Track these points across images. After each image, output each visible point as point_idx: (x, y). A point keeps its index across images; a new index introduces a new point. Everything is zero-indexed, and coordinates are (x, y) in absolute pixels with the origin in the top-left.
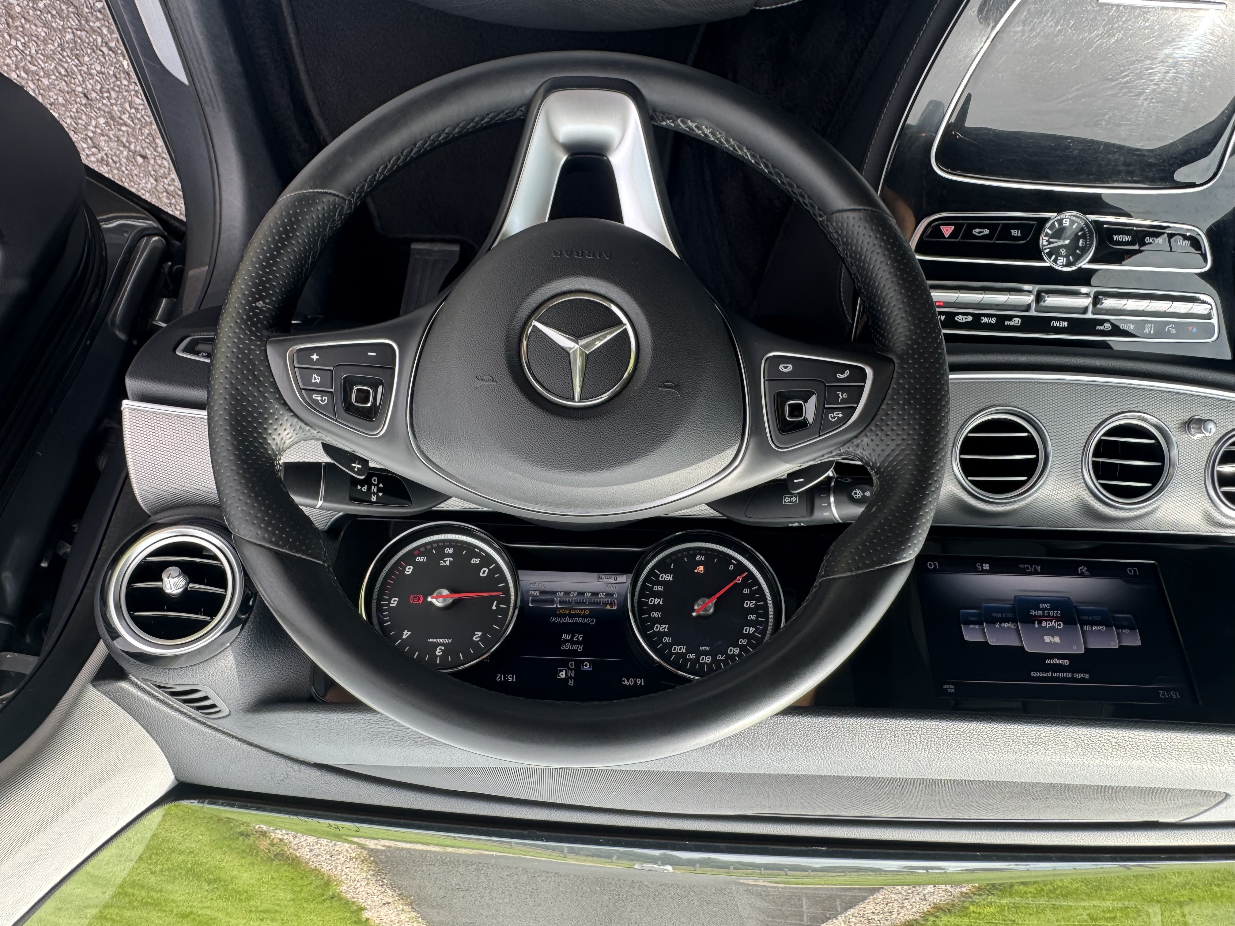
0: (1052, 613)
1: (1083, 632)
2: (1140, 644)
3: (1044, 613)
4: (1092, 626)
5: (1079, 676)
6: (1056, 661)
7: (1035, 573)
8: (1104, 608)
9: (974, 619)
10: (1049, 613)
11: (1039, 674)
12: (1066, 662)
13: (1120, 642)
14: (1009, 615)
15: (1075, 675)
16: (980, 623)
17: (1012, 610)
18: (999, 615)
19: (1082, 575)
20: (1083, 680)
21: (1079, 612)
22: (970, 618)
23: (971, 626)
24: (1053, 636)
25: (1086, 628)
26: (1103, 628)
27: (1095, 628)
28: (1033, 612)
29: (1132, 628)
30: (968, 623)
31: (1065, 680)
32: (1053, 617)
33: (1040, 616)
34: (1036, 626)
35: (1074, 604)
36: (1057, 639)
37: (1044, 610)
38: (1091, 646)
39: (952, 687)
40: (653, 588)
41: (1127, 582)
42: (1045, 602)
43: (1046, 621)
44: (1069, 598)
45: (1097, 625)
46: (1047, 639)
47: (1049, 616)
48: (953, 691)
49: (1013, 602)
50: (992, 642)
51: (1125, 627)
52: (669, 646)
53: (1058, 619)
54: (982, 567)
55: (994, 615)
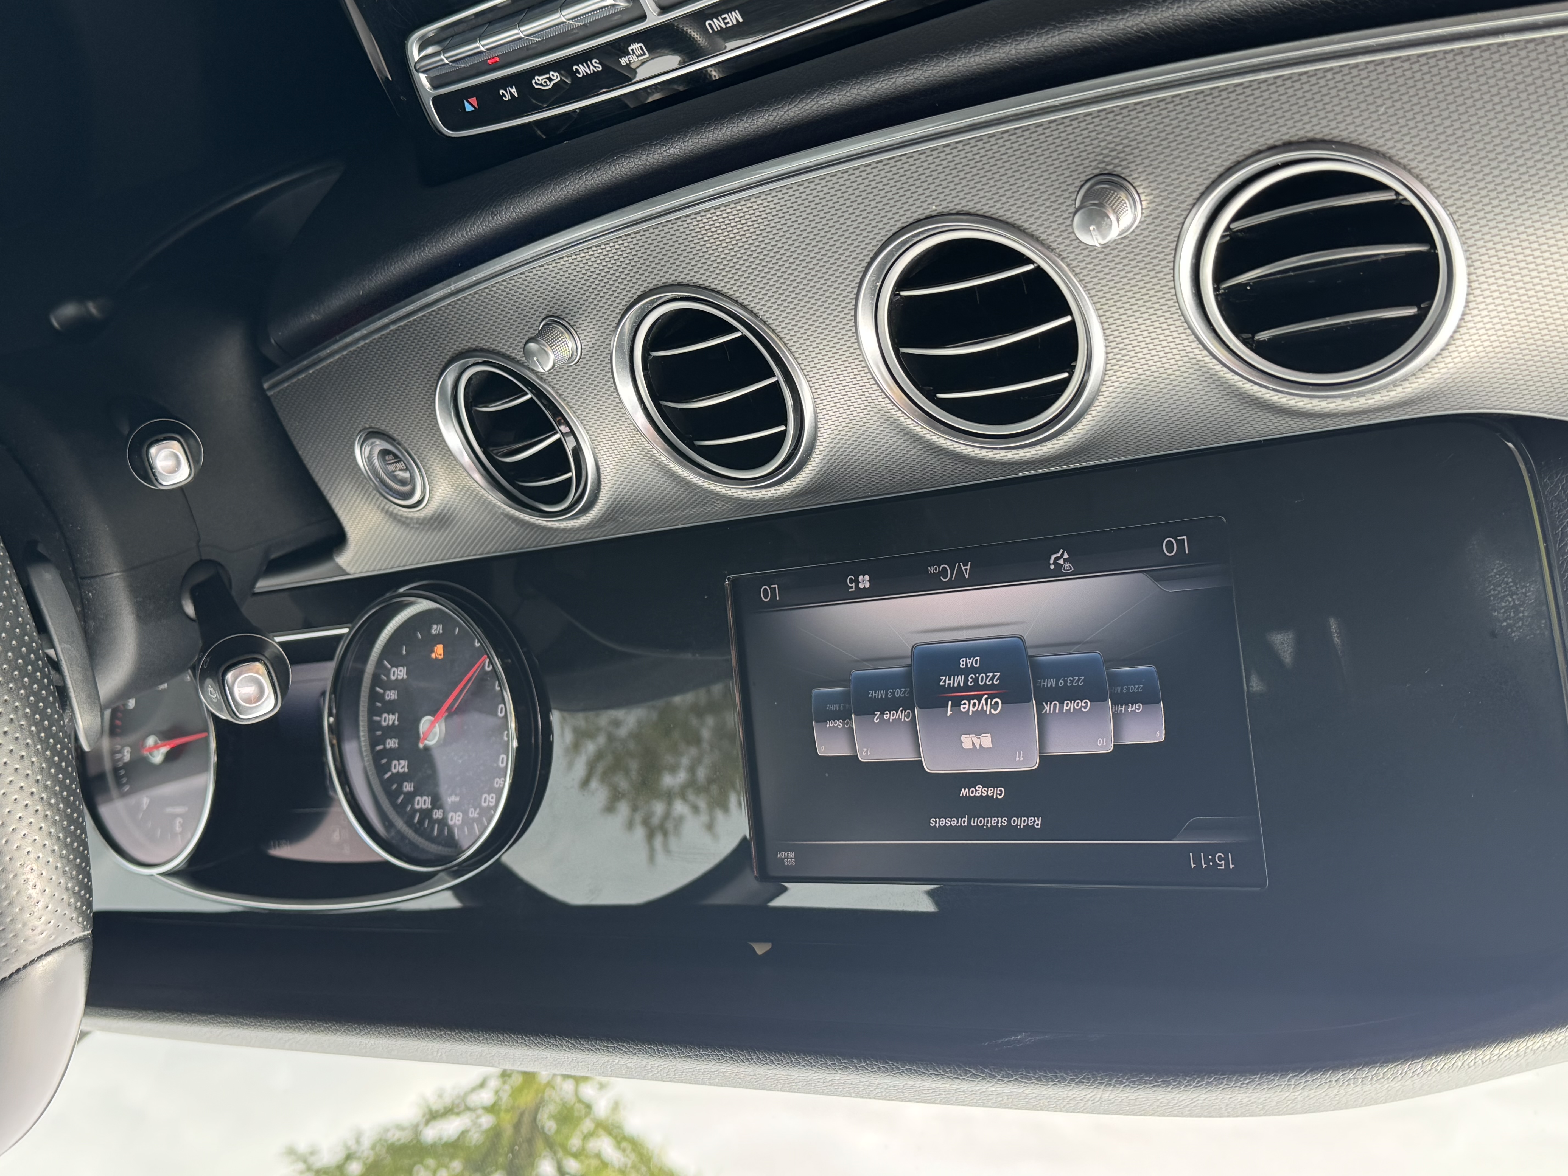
0: (985, 679)
1: (1041, 717)
2: (1159, 736)
3: (966, 681)
4: (1062, 703)
5: (1021, 822)
6: (979, 791)
7: (960, 584)
8: (1096, 655)
9: (836, 707)
10: (976, 680)
11: (944, 822)
12: (997, 793)
13: (1117, 734)
14: (900, 693)
15: (1015, 821)
16: (844, 716)
17: (906, 679)
18: (881, 694)
19: (1058, 574)
20: (1029, 833)
21: (1039, 670)
22: (829, 707)
23: (830, 724)
24: (978, 734)
25: (1048, 708)
26: (1085, 705)
27: (1069, 706)
28: (945, 681)
29: (1147, 699)
30: (825, 717)
31: (994, 832)
32: (985, 687)
33: (959, 689)
34: (949, 713)
35: (1031, 652)
36: (986, 741)
37: (966, 672)
38: (1057, 748)
39: (792, 855)
40: (384, 694)
41: (1157, 578)
42: (969, 653)
43: (969, 698)
44: (1021, 638)
45: (1072, 699)
46: (967, 741)
47: (976, 687)
48: (793, 862)
49: (909, 661)
50: (865, 756)
51: (1132, 699)
52: (410, 797)
53: (993, 691)
54: (857, 582)
55: (872, 694)
